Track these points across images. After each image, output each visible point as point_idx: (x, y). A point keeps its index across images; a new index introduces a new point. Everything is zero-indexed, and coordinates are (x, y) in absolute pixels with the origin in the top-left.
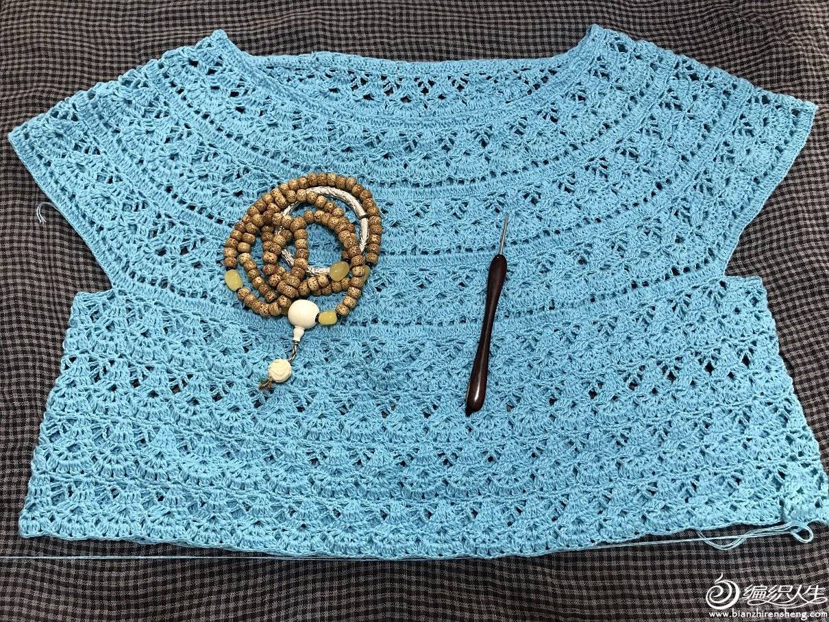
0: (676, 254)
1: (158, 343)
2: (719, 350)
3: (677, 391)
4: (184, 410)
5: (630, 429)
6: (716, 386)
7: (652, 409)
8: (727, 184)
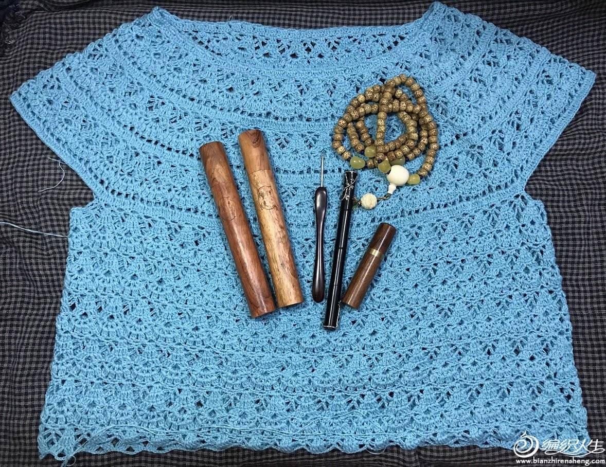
0: (492, 175)
1: (137, 239)
2: (518, 251)
3: (488, 278)
4: (155, 288)
5: (454, 305)
6: (515, 277)
7: (470, 291)
8: (531, 122)
